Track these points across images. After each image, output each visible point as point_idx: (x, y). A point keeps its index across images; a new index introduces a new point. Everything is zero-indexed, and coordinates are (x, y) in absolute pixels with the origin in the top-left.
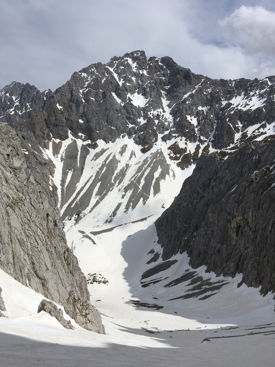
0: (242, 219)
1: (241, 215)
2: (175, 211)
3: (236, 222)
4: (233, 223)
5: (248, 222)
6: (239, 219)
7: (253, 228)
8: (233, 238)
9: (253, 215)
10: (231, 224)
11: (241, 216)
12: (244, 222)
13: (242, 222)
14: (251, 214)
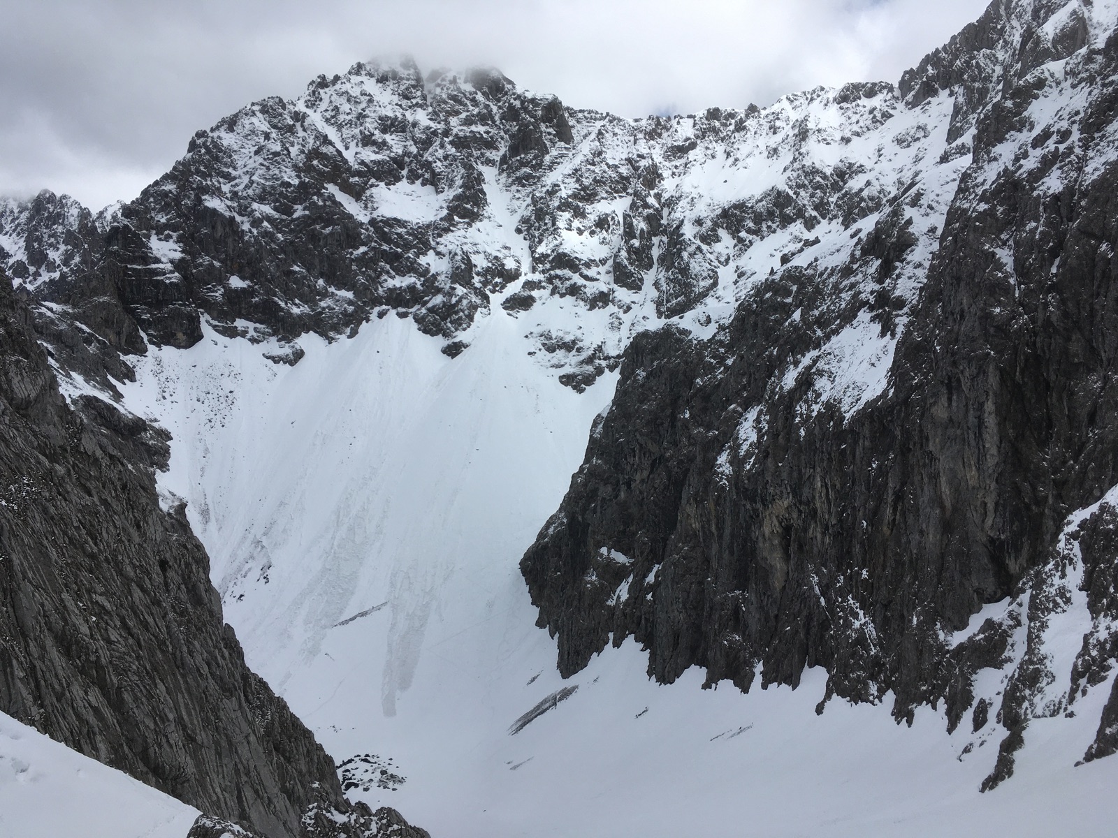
0: (795, 505)
1: (788, 493)
2: (580, 519)
3: (777, 517)
4: (766, 522)
5: (815, 510)
6: (786, 503)
7: (832, 526)
8: (776, 569)
9: (826, 485)
10: (761, 526)
11: (791, 495)
12: (800, 512)
13: (795, 515)
14: (819, 484)
